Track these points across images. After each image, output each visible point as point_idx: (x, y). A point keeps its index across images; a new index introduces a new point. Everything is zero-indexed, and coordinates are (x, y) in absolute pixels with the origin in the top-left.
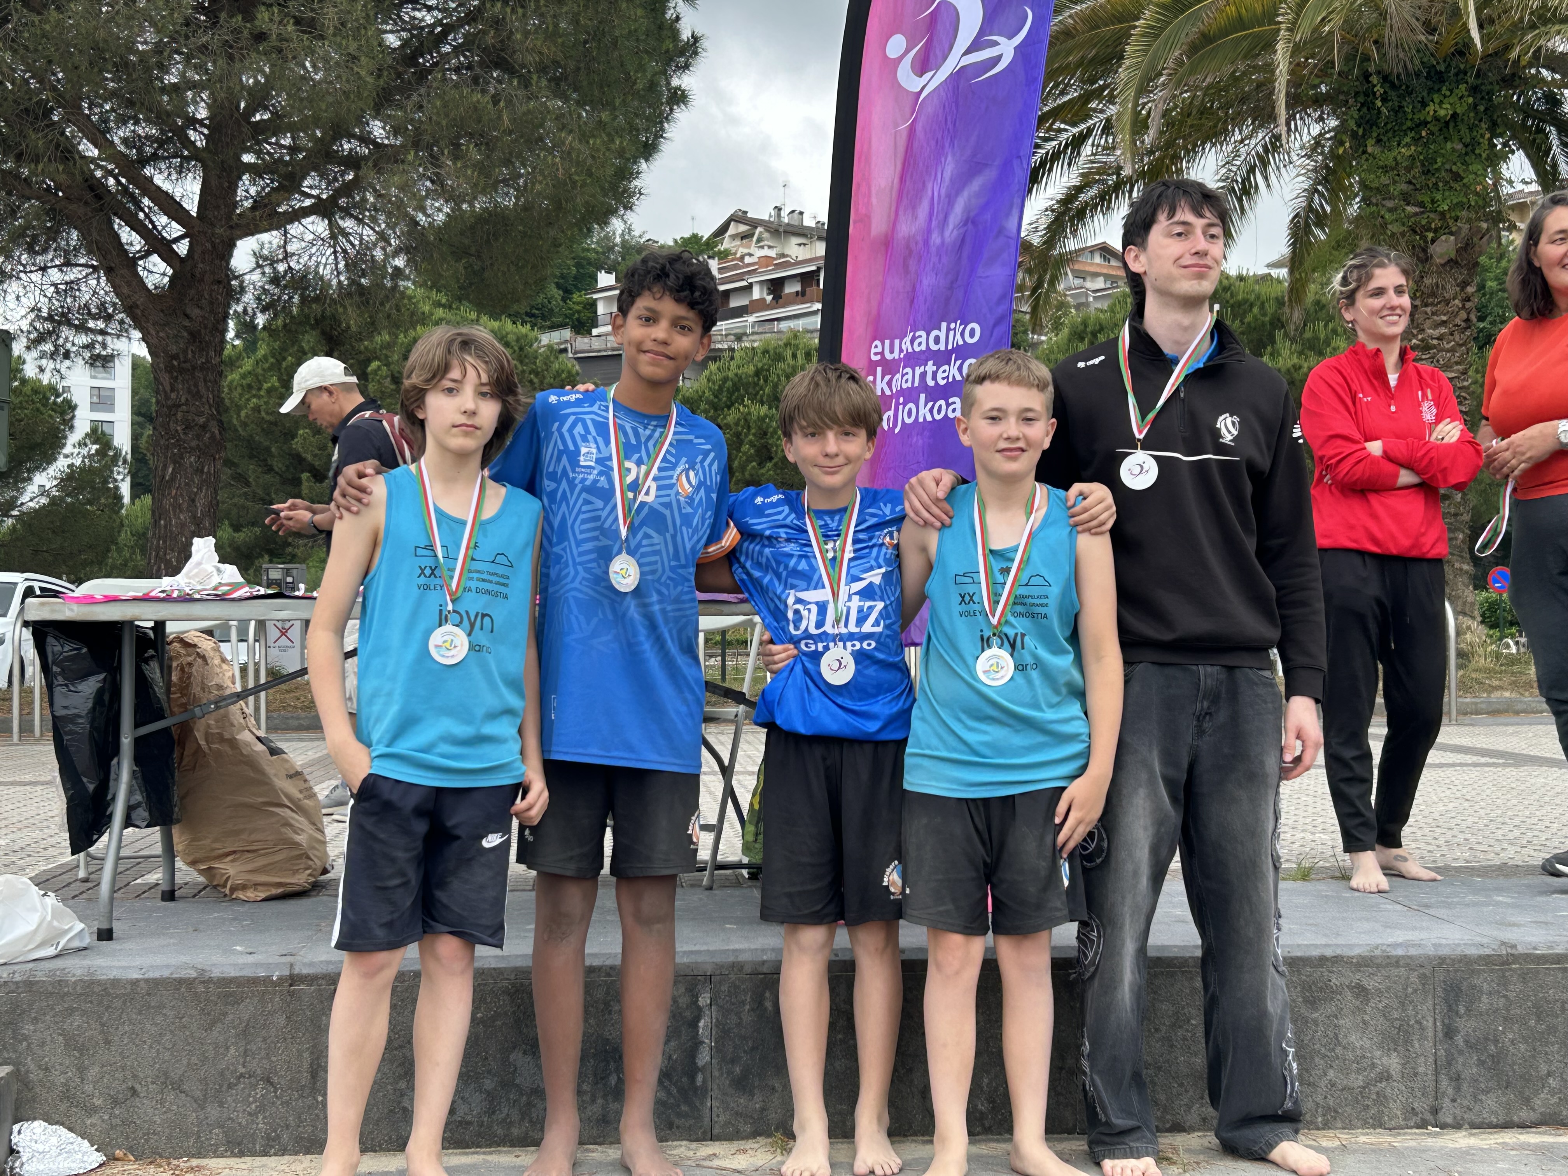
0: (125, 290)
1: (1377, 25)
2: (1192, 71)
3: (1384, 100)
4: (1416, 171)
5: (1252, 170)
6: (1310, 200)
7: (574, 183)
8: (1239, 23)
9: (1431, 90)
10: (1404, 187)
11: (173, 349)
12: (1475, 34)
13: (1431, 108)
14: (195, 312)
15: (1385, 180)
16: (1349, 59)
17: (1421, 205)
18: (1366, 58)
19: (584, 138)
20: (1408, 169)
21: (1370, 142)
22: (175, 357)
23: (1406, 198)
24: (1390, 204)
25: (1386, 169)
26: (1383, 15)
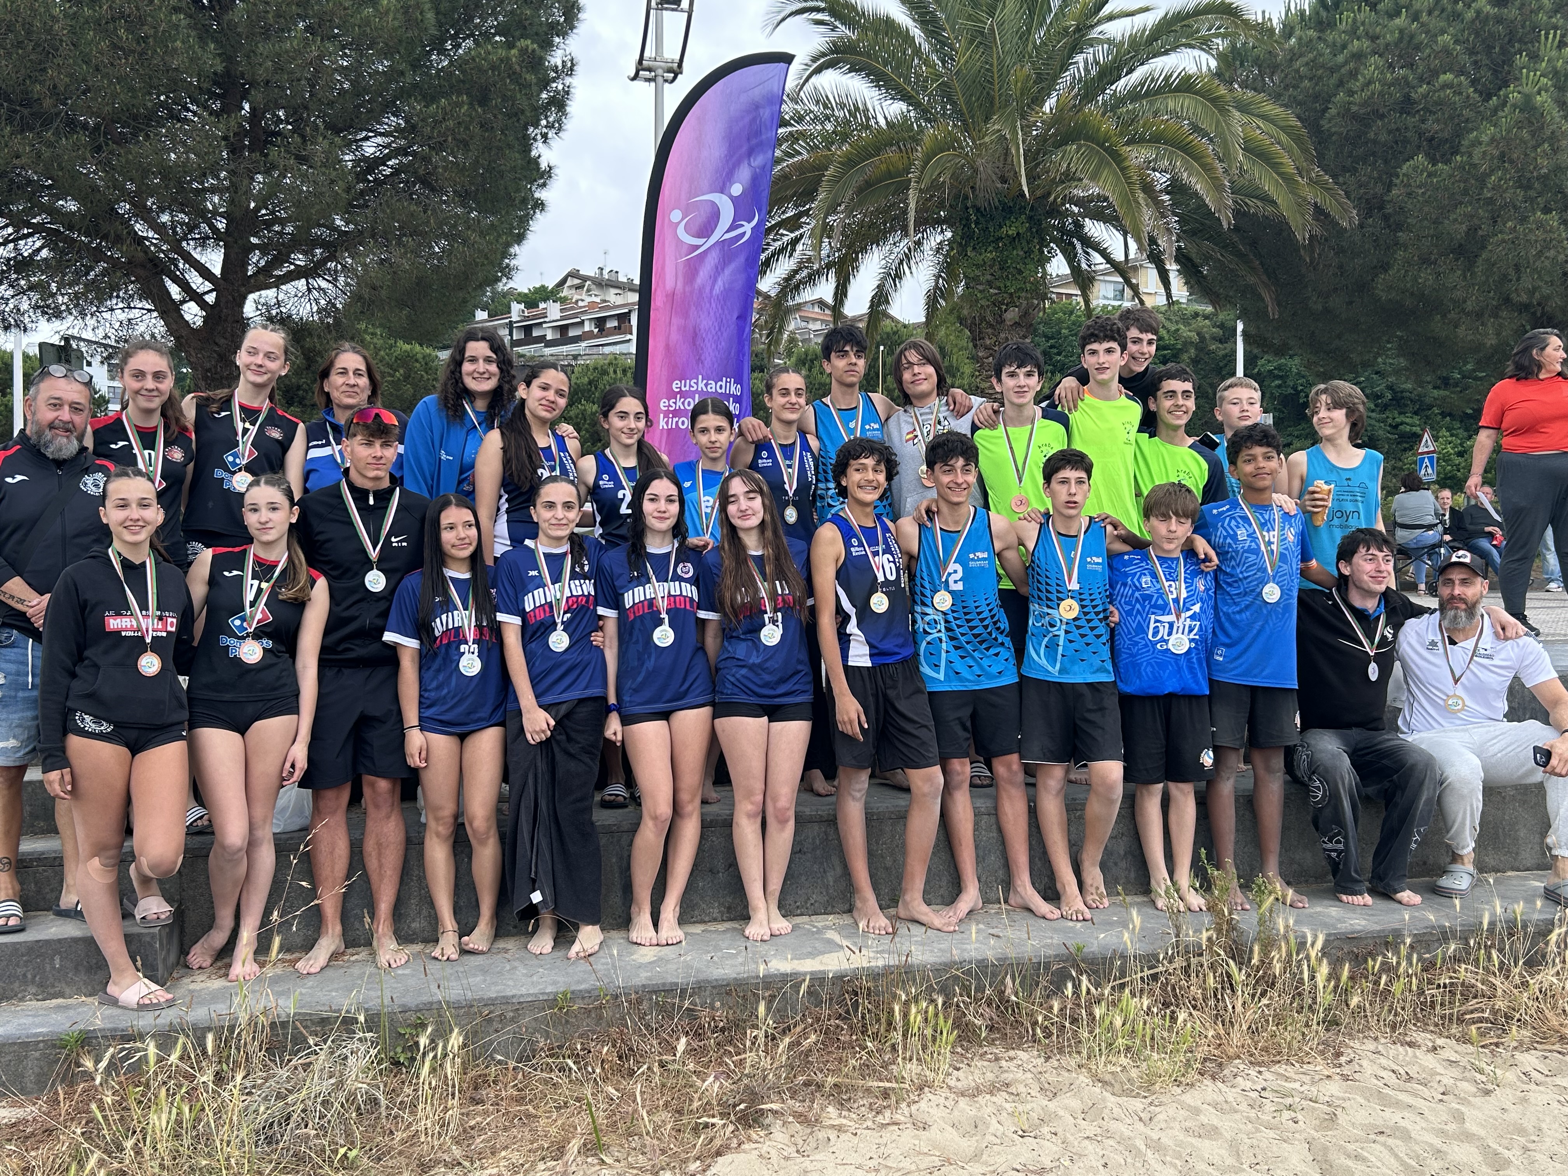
0: (175, 327)
1: (972, 177)
2: (860, 204)
3: (977, 223)
4: (996, 267)
5: (901, 262)
6: (937, 283)
7: (477, 264)
8: (889, 175)
9: (1005, 218)
10: (989, 277)
11: (208, 365)
12: (1025, 189)
13: (1004, 229)
14: (222, 341)
15: (977, 273)
16: (957, 197)
17: (999, 288)
18: (966, 197)
19: (482, 234)
20: (991, 267)
21: (969, 249)
22: (209, 370)
23: (990, 284)
24: (980, 287)
25: (978, 266)
26: (976, 171)
